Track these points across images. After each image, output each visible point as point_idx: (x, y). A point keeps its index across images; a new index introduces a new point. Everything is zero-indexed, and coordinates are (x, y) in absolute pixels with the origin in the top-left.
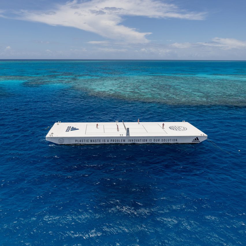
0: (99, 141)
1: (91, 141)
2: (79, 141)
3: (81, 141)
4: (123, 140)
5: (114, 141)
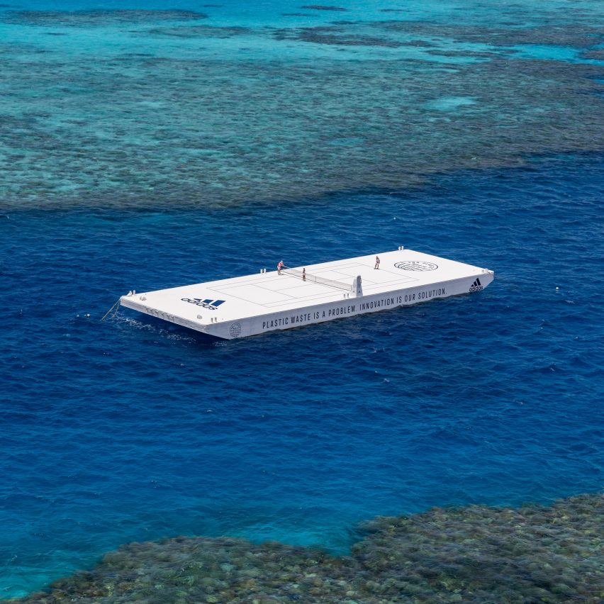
0: (307, 317)
1: (293, 320)
2: (270, 324)
3: (274, 324)
4: (350, 308)
5: (335, 313)
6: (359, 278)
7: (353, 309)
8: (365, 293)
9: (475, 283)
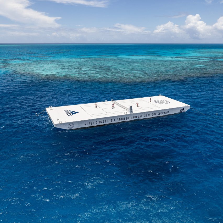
0: (106, 121)
1: (100, 122)
2: (88, 124)
3: (90, 123)
4: (127, 118)
5: (120, 120)
6: (131, 106)
7: (128, 118)
8: (134, 112)
9: (182, 109)
